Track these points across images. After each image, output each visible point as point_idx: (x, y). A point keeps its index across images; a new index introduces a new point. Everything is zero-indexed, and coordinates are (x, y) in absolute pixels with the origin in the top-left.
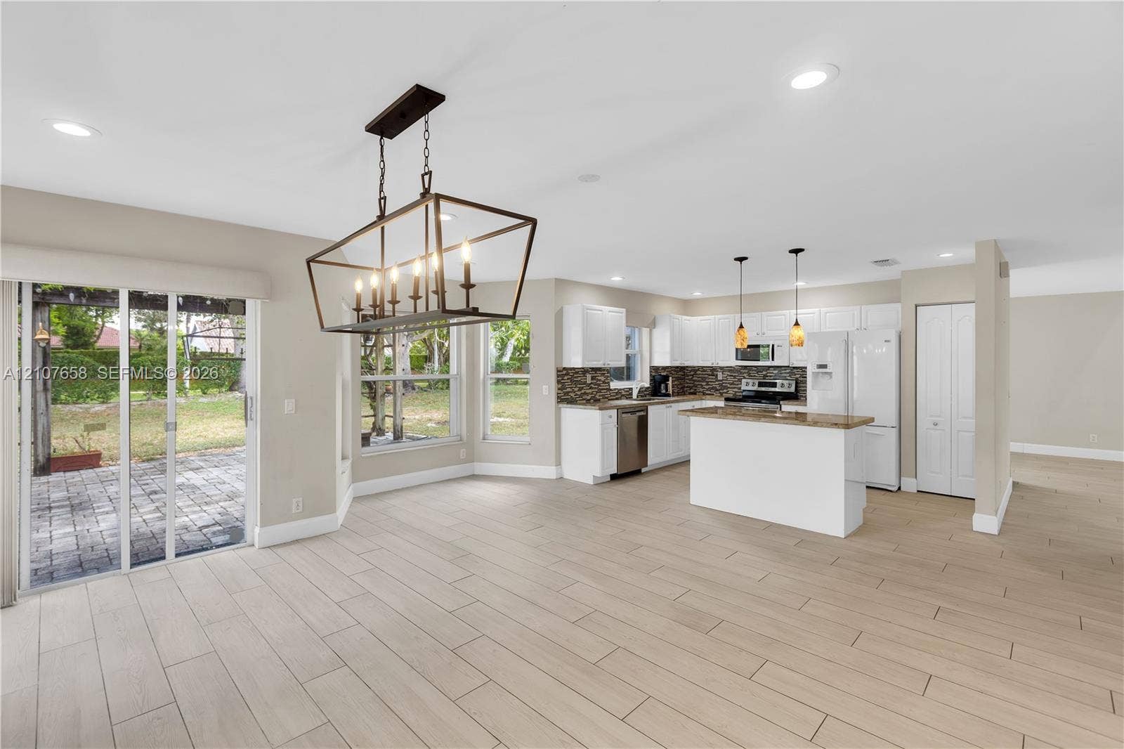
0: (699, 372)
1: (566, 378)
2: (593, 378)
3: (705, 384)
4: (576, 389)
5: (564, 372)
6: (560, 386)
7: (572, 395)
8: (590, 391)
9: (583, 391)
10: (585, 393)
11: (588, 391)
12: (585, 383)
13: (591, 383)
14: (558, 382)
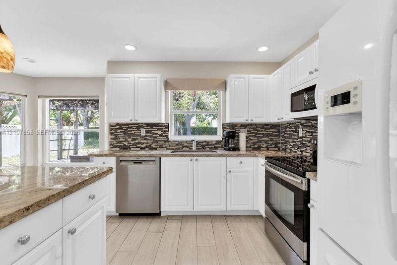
0: (288, 129)
1: (119, 131)
2: (147, 132)
3: (291, 140)
4: (130, 140)
5: (117, 127)
6: (113, 137)
7: (126, 143)
8: (146, 141)
9: (137, 141)
10: (139, 143)
11: (141, 141)
12: (139, 135)
13: (146, 136)
14: (111, 134)
